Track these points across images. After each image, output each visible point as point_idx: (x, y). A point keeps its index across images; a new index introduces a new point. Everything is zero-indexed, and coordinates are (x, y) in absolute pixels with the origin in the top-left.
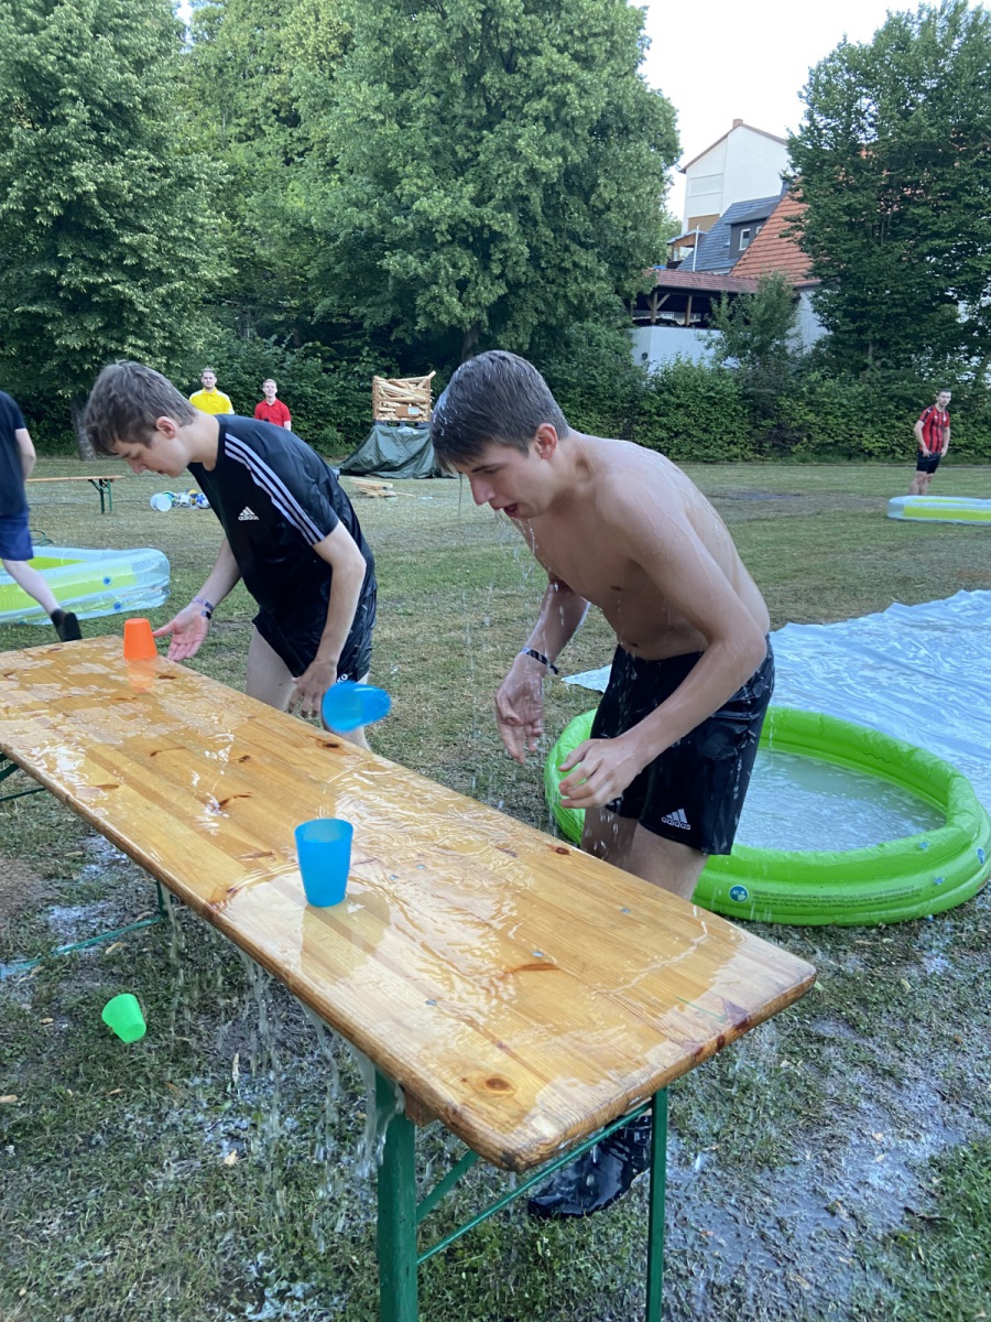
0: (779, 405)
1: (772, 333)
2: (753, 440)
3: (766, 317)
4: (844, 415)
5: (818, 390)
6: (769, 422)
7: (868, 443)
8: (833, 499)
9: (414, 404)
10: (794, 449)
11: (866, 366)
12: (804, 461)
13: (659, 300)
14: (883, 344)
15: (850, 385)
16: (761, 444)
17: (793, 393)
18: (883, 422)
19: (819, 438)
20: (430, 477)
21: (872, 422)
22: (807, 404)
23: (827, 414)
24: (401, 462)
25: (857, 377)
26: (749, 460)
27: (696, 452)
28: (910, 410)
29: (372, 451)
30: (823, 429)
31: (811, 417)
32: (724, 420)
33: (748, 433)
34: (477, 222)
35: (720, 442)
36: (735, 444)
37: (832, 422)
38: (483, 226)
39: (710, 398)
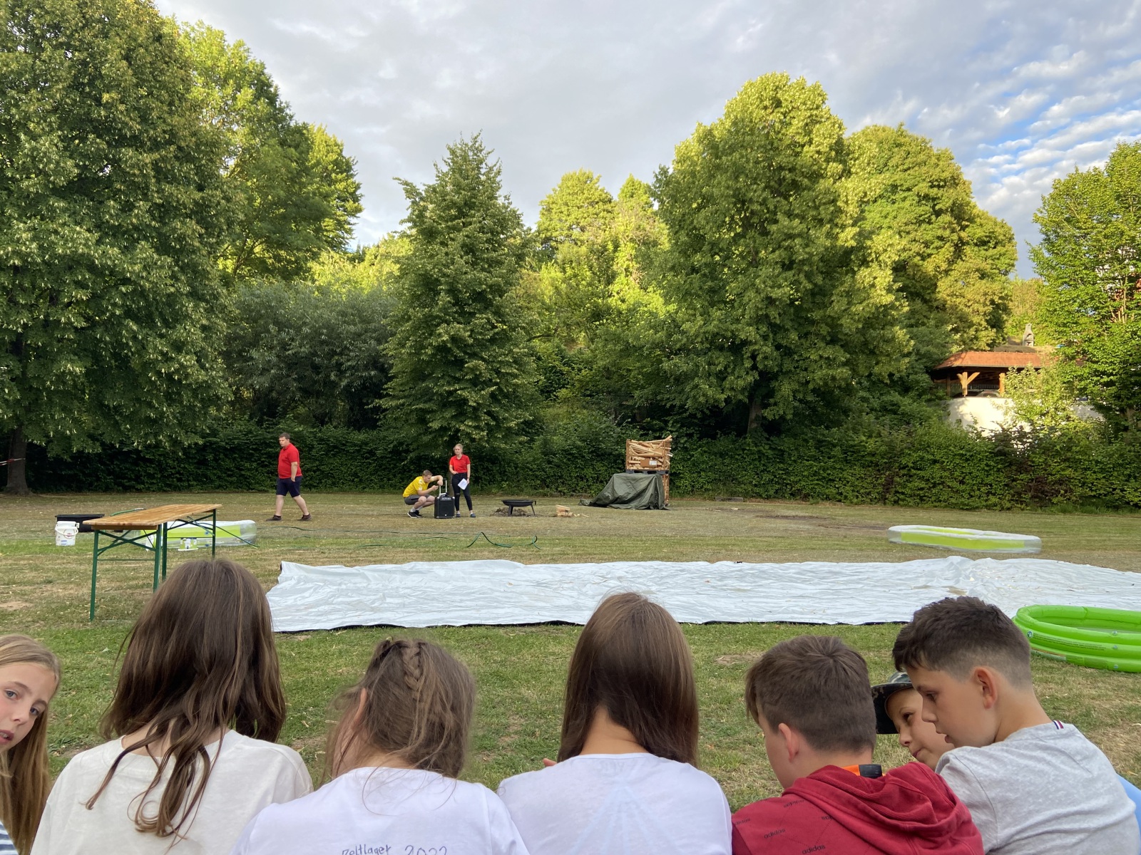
0: (1033, 462)
2: (1012, 491)
4: (1102, 470)
6: (1023, 476)
7: (1135, 496)
9: (654, 459)
11: (1126, 429)
12: (1064, 511)
13: (968, 377)
16: (1019, 494)
19: (1079, 491)
20: (649, 508)
22: (1067, 460)
23: (1086, 469)
24: (629, 497)
26: (1008, 509)
27: (953, 501)
29: (610, 490)
30: (1084, 484)
31: (1067, 472)
32: (978, 474)
33: (1006, 485)
34: (730, 334)
35: (977, 493)
36: (994, 494)
37: (1090, 476)
38: (734, 336)
39: (962, 455)
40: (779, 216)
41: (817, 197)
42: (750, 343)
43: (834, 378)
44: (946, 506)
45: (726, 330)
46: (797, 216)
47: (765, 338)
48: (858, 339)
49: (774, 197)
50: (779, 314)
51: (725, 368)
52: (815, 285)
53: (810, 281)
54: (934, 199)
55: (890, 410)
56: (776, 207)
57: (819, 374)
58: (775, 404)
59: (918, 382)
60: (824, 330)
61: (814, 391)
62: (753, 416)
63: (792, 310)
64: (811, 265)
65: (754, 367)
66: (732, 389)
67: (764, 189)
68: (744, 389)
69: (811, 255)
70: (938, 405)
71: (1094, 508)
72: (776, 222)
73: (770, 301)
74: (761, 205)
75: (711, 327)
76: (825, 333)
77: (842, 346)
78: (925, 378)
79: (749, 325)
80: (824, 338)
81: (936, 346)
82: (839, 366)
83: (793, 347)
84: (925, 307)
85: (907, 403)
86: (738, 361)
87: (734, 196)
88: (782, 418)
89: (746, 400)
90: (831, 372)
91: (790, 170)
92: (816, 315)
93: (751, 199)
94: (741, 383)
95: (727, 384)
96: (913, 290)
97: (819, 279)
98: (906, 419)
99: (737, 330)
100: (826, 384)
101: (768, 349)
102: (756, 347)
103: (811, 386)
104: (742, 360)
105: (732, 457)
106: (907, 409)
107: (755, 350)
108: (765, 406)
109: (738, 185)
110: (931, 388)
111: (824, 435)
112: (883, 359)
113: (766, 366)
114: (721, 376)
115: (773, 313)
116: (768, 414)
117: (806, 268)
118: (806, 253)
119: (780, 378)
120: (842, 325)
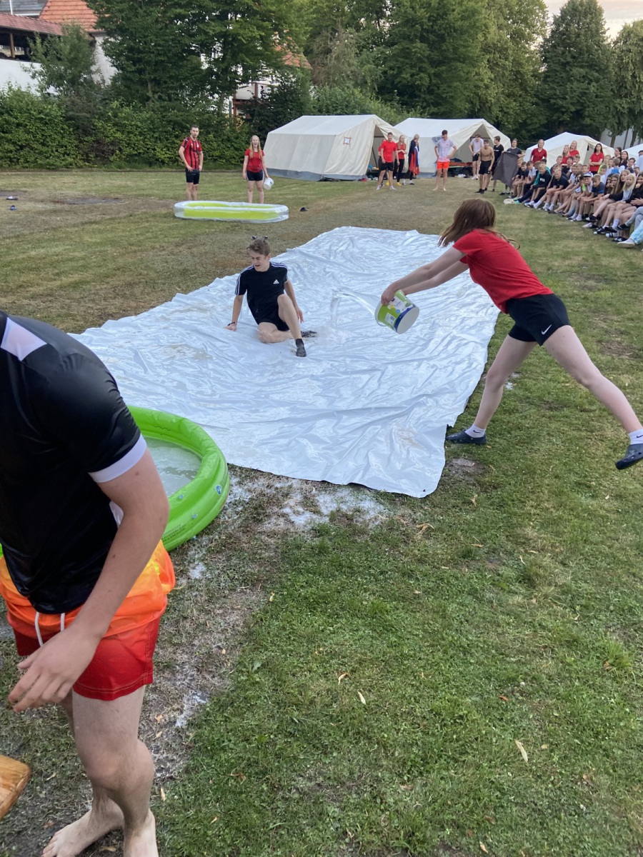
0: (94, 126)
1: (79, 69)
2: (81, 151)
3: (72, 56)
4: (141, 134)
5: (119, 114)
6: (90, 139)
7: (162, 154)
8: (140, 202)
10: (112, 159)
11: (148, 99)
12: (120, 167)
14: (157, 82)
15: (141, 112)
16: (87, 155)
17: (102, 116)
18: (167, 139)
19: (128, 151)
21: (160, 139)
22: (115, 125)
23: (129, 133)
25: (144, 106)
26: (81, 167)
27: (39, 162)
30: (128, 144)
31: (118, 135)
32: (56, 136)
33: (76, 146)
35: (56, 153)
36: (68, 155)
37: (133, 139)
39: (41, 119)
44: (34, 167)
71: (137, 165)
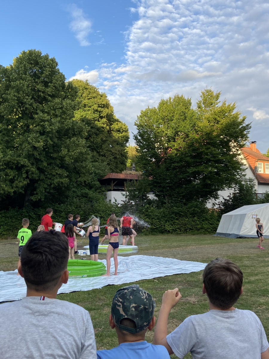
4: (158, 219)
7: (168, 228)
10: (143, 231)
12: (146, 235)
13: (113, 183)
18: (172, 221)
21: (168, 221)
28: (180, 217)
30: (152, 224)
34: (16, 162)
38: (18, 163)
40: (38, 111)
41: (55, 105)
42: (26, 166)
43: (62, 183)
45: (15, 160)
46: (46, 112)
47: (32, 164)
48: (72, 166)
49: (36, 103)
50: (39, 154)
51: (14, 177)
52: (54, 142)
53: (52, 141)
54: (100, 112)
55: (85, 196)
56: (37, 107)
57: (56, 181)
58: (37, 194)
59: (95, 185)
60: (58, 162)
61: (54, 188)
62: (27, 199)
63: (44, 153)
64: (52, 134)
65: (27, 177)
66: (17, 187)
67: (31, 99)
68: (22, 187)
69: (52, 129)
70: (103, 194)
71: (155, 233)
72: (37, 114)
73: (35, 148)
74: (30, 105)
75: (7, 158)
76: (58, 163)
77: (66, 169)
78: (97, 183)
79: (25, 158)
80: (58, 166)
81: (102, 170)
82: (64, 178)
83: (45, 169)
84: (98, 154)
85: (91, 193)
86: (20, 174)
87: (17, 100)
88: (40, 200)
89: (23, 192)
90: (61, 180)
91: (43, 92)
92: (55, 155)
93: (25, 102)
94: (21, 184)
95: (14, 185)
96: (93, 147)
97: (56, 140)
98: (90, 200)
99: (19, 160)
100: (59, 185)
101: (34, 169)
102: (28, 168)
103: (52, 186)
104: (22, 174)
105: (16, 219)
106: (91, 196)
107: (27, 170)
108: (32, 194)
109: (20, 95)
110: (100, 187)
111: (58, 207)
112: (82, 175)
113: (32, 177)
114: (12, 181)
115: (36, 153)
116: (33, 198)
117: (50, 135)
118: (50, 128)
119: (39, 182)
120: (65, 160)
